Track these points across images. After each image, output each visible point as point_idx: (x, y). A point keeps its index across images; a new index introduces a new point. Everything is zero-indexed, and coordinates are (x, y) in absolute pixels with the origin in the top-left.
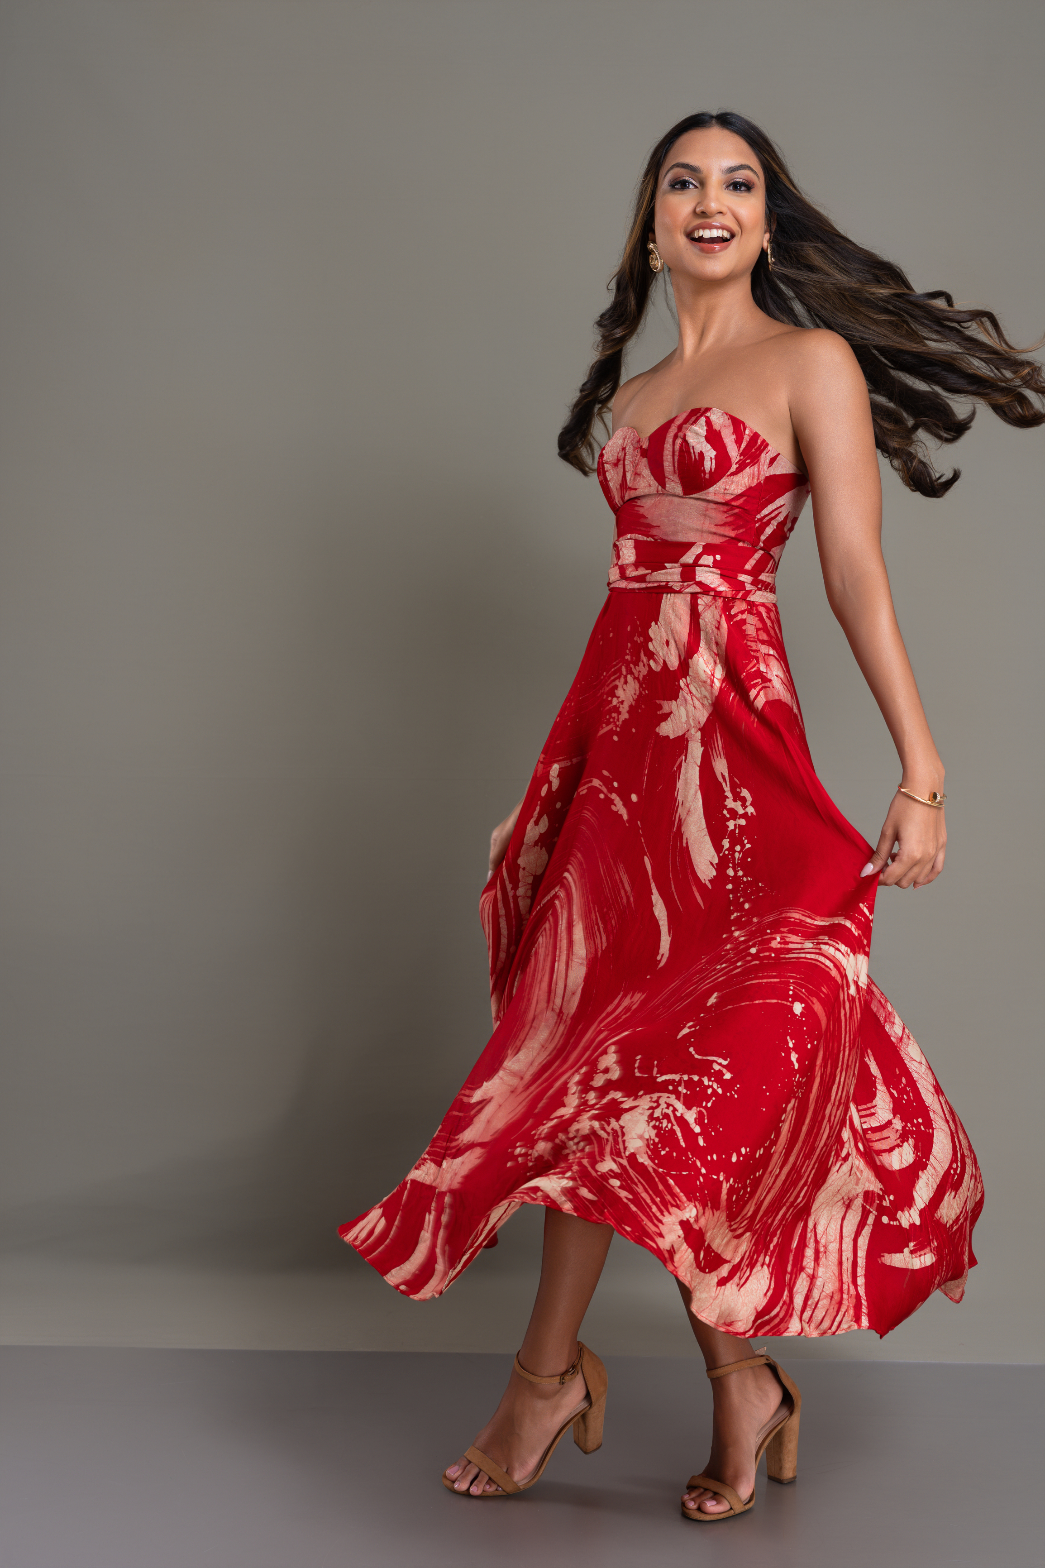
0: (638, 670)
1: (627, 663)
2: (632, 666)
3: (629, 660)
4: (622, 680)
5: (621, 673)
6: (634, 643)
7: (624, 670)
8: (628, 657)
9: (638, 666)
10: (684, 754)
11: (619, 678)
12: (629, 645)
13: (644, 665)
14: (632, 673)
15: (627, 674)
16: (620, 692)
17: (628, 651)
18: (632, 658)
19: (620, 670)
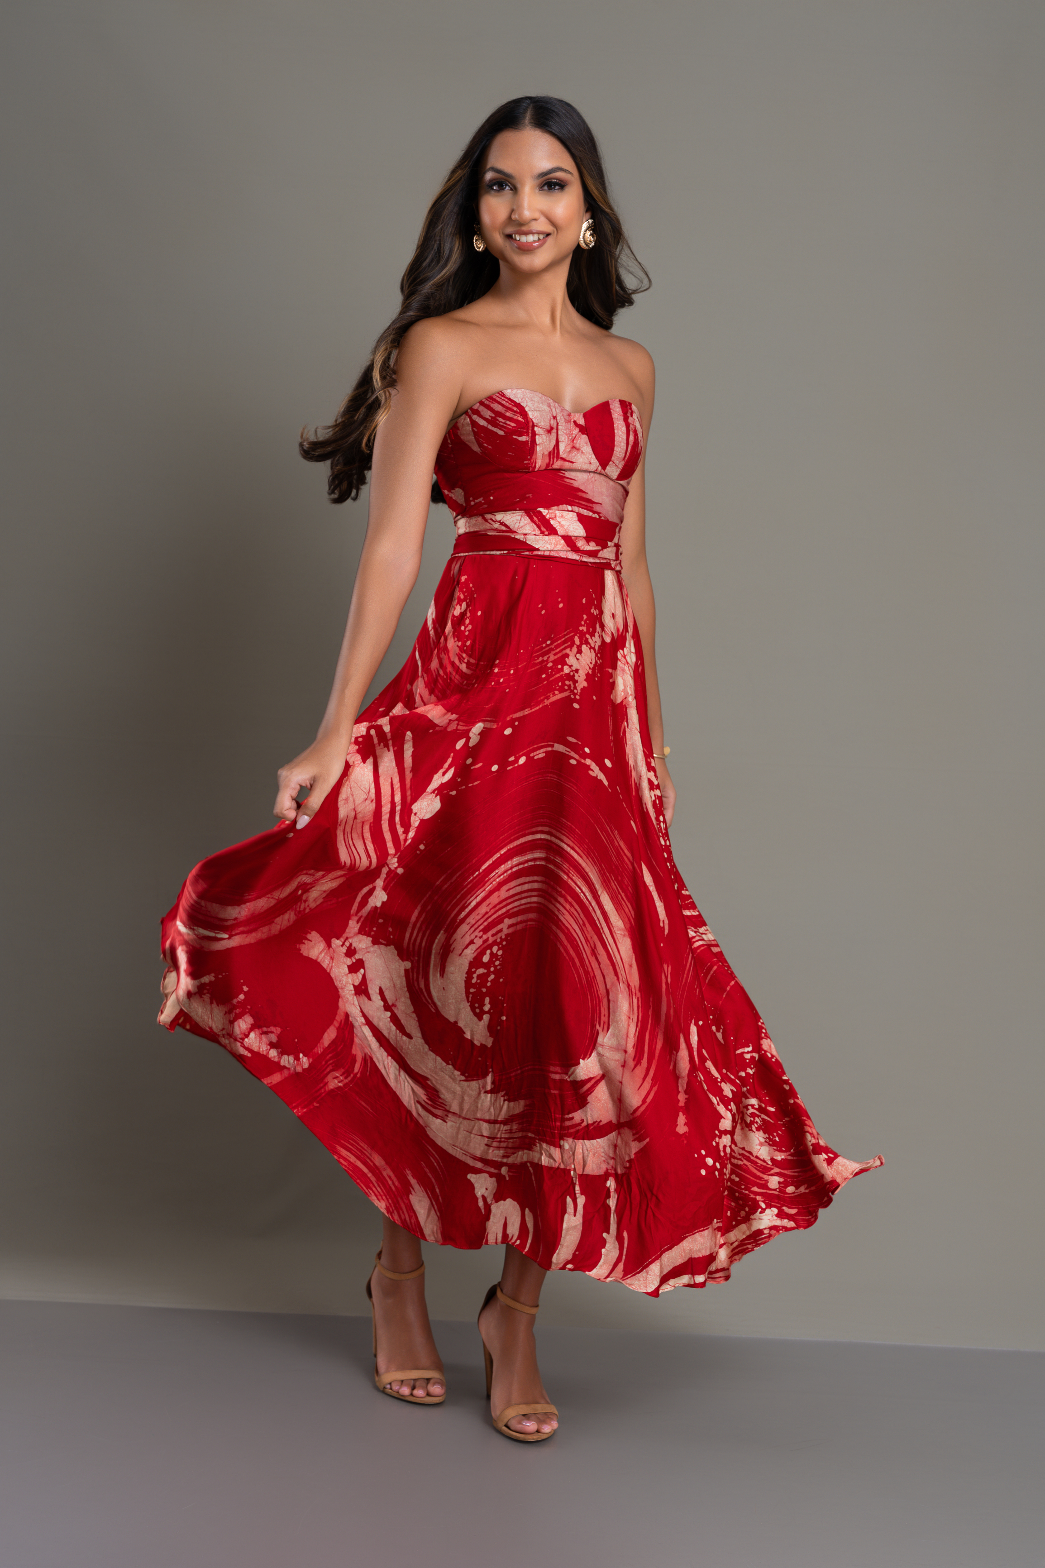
0: (594, 641)
1: (582, 636)
2: (588, 636)
3: (585, 630)
4: (575, 649)
5: (573, 643)
6: (591, 615)
7: (577, 641)
8: (584, 629)
9: (594, 636)
10: (625, 720)
11: (571, 647)
12: (585, 617)
13: (599, 636)
14: (587, 643)
15: (581, 644)
16: (571, 660)
17: (583, 623)
18: (588, 629)
19: (572, 640)
